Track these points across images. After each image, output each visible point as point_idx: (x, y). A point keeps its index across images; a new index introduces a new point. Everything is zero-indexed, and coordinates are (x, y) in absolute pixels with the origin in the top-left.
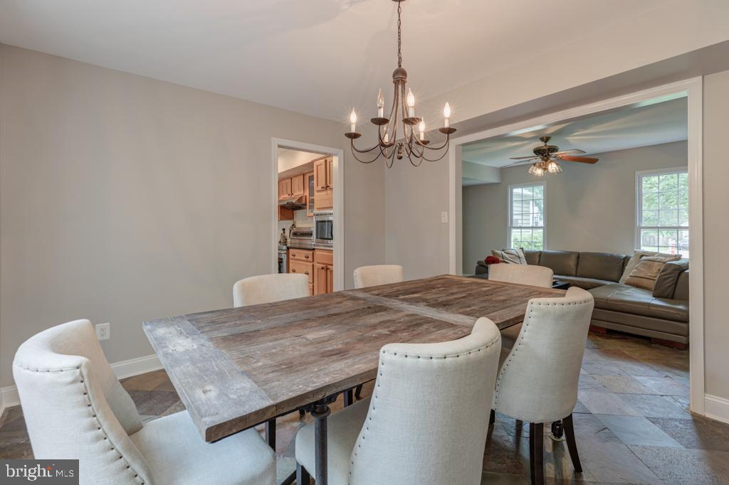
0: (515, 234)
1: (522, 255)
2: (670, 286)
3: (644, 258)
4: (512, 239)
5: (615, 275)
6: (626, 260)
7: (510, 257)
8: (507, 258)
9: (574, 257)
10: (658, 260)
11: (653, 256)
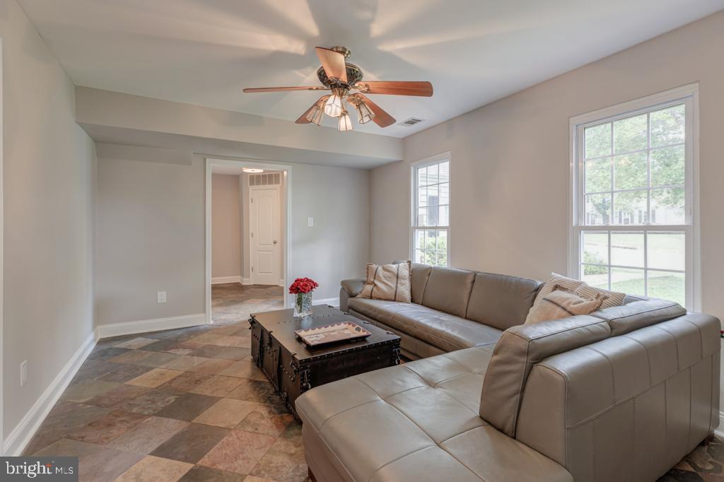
1: (405, 273)
3: (553, 293)
7: (384, 277)
8: (379, 277)
9: (469, 280)
10: (564, 304)
11: (572, 291)
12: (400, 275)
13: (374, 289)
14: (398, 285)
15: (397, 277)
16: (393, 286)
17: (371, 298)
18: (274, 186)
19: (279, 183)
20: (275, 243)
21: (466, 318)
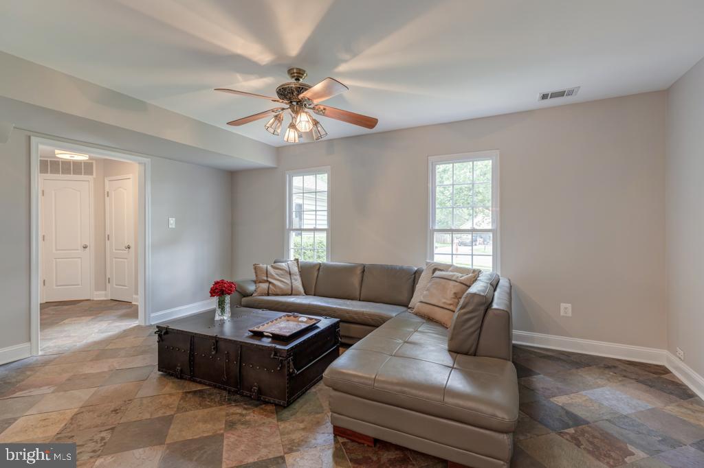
0: (294, 238)
1: (295, 269)
2: (475, 331)
3: (438, 273)
4: (292, 246)
5: (403, 298)
6: (416, 275)
7: (277, 274)
8: (272, 275)
9: (359, 272)
10: (454, 278)
11: (447, 271)
12: (292, 272)
13: (271, 286)
14: (293, 281)
15: (290, 274)
16: (289, 282)
17: (268, 295)
18: (83, 177)
19: (92, 175)
20: (85, 247)
21: (360, 300)
